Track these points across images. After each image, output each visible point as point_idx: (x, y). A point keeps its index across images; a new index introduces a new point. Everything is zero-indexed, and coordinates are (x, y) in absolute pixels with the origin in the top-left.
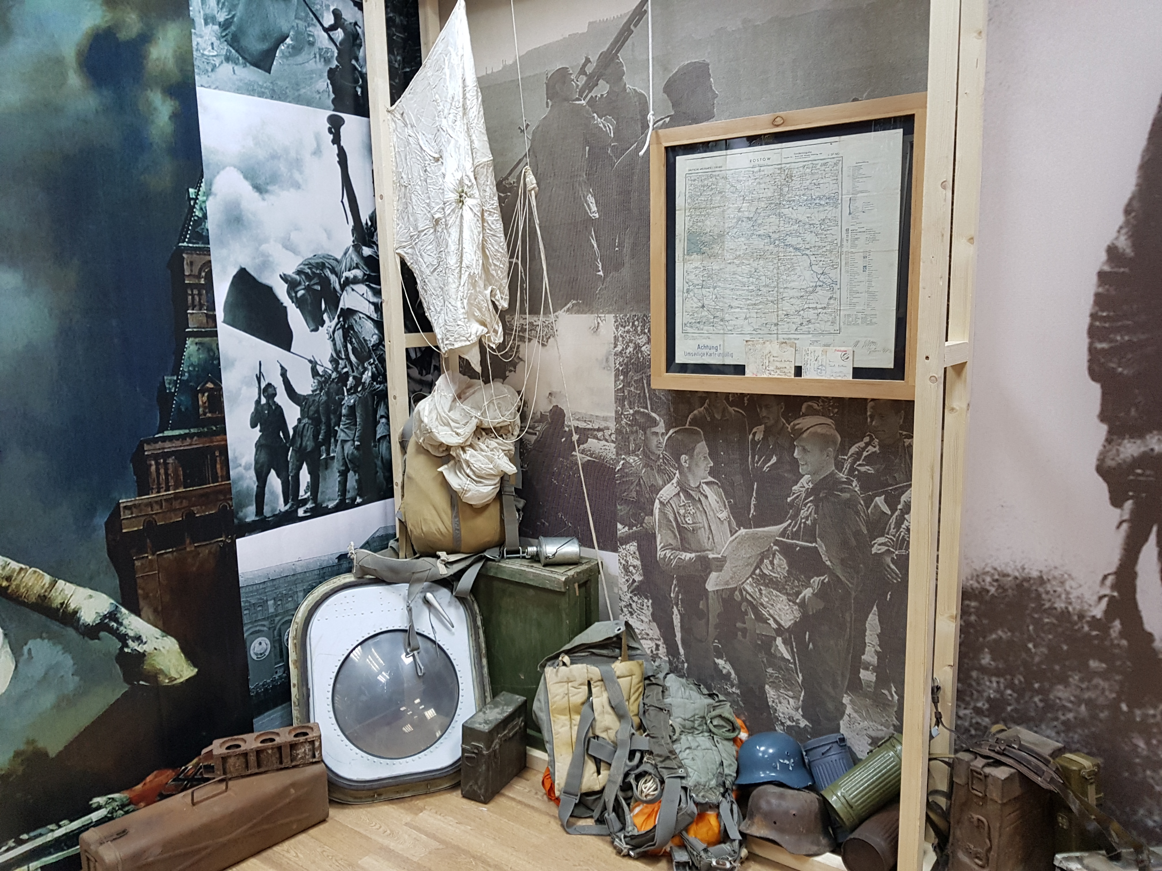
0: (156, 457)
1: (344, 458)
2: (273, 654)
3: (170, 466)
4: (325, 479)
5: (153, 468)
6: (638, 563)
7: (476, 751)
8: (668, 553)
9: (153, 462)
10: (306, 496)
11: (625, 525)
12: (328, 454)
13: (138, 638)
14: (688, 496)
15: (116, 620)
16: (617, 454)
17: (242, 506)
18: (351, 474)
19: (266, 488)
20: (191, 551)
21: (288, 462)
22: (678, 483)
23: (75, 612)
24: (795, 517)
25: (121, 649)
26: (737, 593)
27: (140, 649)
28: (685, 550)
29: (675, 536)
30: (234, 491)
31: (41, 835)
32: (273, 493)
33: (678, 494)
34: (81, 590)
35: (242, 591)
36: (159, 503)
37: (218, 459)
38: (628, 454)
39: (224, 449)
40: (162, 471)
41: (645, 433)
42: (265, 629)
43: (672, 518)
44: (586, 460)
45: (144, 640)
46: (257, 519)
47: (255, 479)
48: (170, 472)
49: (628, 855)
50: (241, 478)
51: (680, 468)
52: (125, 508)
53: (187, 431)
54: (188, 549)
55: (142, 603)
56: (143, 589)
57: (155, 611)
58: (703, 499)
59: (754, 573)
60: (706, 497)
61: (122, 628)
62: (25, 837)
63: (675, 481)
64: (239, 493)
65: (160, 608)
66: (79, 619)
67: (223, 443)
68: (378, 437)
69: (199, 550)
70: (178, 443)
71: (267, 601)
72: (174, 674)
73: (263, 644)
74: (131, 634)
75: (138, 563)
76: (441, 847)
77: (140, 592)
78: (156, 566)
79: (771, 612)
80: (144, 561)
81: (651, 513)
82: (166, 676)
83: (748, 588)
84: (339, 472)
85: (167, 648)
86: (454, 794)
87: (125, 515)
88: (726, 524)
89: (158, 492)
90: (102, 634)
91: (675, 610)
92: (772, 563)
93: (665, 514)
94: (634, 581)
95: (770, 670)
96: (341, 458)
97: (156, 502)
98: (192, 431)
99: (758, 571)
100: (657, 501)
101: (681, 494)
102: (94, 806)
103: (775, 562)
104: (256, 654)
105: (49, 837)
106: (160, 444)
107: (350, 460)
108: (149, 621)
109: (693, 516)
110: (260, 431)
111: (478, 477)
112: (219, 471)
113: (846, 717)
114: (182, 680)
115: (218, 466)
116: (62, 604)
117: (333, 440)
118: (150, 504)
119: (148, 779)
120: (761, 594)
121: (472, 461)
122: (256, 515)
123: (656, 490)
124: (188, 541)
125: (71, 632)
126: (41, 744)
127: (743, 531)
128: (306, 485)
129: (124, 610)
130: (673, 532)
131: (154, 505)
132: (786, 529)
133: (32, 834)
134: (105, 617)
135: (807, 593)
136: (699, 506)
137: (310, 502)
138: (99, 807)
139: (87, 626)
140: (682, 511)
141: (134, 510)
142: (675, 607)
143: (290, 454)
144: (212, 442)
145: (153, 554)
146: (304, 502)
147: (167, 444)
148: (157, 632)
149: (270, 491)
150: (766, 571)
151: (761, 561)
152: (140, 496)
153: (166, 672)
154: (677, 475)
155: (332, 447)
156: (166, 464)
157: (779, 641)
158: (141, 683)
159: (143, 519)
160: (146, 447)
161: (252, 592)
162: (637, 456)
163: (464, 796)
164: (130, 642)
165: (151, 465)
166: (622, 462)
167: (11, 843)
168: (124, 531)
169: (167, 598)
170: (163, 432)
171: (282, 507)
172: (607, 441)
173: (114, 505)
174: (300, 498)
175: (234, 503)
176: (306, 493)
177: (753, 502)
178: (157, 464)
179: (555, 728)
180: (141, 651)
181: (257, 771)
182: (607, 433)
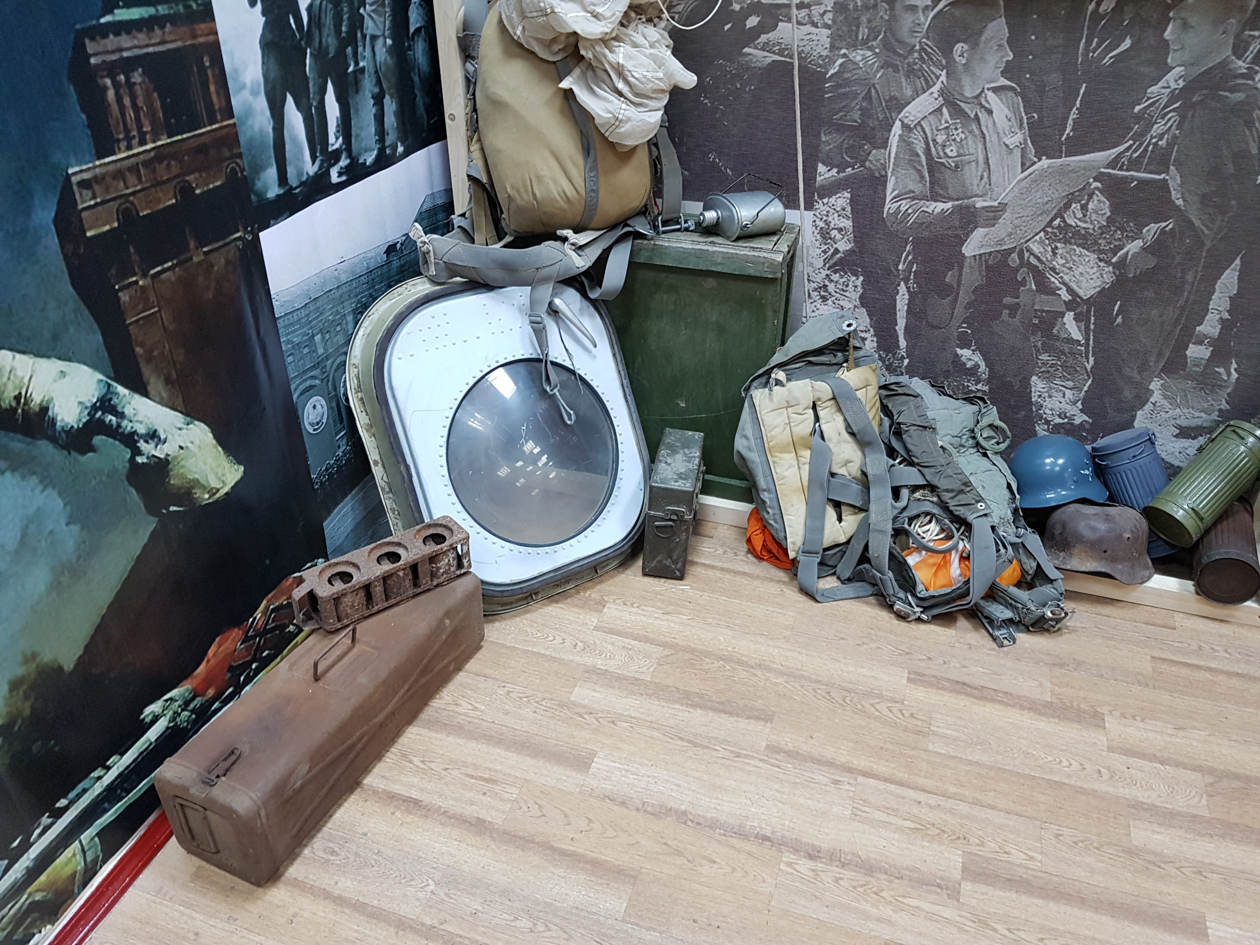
0: (112, 69)
1: (376, 72)
2: (331, 422)
3: (138, 90)
4: (357, 111)
5: (111, 94)
6: (848, 224)
7: (675, 518)
8: (904, 205)
9: (108, 82)
10: (337, 146)
11: (830, 164)
12: (357, 64)
13: (153, 436)
14: (957, 112)
15: (113, 410)
16: (833, 47)
17: (258, 169)
18: (387, 100)
19: (285, 132)
20: (200, 263)
21: (306, 79)
22: (942, 92)
23: (44, 409)
24: (1139, 137)
25: (132, 460)
26: (1015, 255)
27: (160, 452)
28: (935, 197)
29: (922, 177)
30: (242, 139)
31: (85, 791)
32: (295, 141)
33: (939, 110)
34: (43, 363)
35: (280, 324)
36: (134, 169)
37: (209, 72)
38: (854, 46)
39: (215, 50)
40: (127, 101)
41: (892, 8)
42: (317, 382)
43: (920, 149)
44: (769, 60)
45: (163, 437)
46: (282, 192)
47: (268, 113)
48: (140, 102)
49: (919, 619)
50: (249, 112)
51: (950, 67)
52: (81, 184)
53: (151, 11)
54: (195, 259)
55: (146, 370)
56: (141, 345)
57: (168, 381)
58: (983, 116)
59: (1049, 224)
60: (990, 112)
61: (125, 423)
62: (63, 802)
63: (935, 89)
64: (251, 140)
65: (174, 376)
66: (53, 421)
67: (211, 38)
68: (412, 30)
69: (212, 257)
70: (141, 38)
71: (313, 336)
72: (214, 483)
73: (319, 407)
74: (142, 430)
75: (124, 297)
76: (667, 652)
77: (139, 350)
78: (153, 299)
79: (1066, 278)
80: (132, 290)
81: (885, 144)
82: (204, 487)
83: (1036, 248)
84: (373, 97)
85: (197, 442)
86: (628, 572)
87: (85, 201)
88: (1018, 153)
89: (129, 147)
90: (98, 440)
91: (902, 288)
92: (1084, 208)
93: (909, 144)
94: (837, 251)
95: (1044, 357)
96: (372, 70)
97: (130, 169)
98: (162, 10)
99: (1056, 222)
100: (898, 124)
101: (945, 110)
102: (148, 720)
103: (1091, 206)
104: (312, 425)
105: (98, 788)
106: (111, 41)
107: (383, 75)
108: (162, 403)
109: (960, 144)
110: (264, 13)
111: (637, 95)
112: (214, 98)
113: (1148, 407)
114: (226, 489)
115: (212, 88)
116: (18, 398)
117: (359, 35)
118: (119, 175)
119: (211, 652)
120: (1054, 254)
121: (629, 65)
122: (280, 185)
123: (898, 104)
124: (192, 244)
125: (45, 447)
126: (47, 657)
127: (1045, 162)
128: (335, 124)
129: (121, 390)
130: (919, 172)
131: (128, 174)
132: (1120, 156)
133: (72, 795)
134: (94, 408)
135: (1133, 247)
136: (974, 127)
137: (343, 156)
138: (156, 719)
139: (69, 432)
140: (941, 138)
141: (96, 187)
142: (902, 283)
143: (308, 61)
144: (194, 36)
145: (144, 275)
146: (335, 156)
147: (125, 41)
148: (177, 418)
149: (291, 137)
150: (1071, 221)
151: (1067, 206)
152: (99, 158)
153: (202, 481)
154: (943, 78)
155: (360, 49)
156: (130, 85)
157: (1069, 318)
158: (172, 508)
159: (114, 205)
160: (90, 47)
161: (292, 324)
162: (871, 49)
163: (646, 574)
164: (142, 445)
165: (105, 88)
166: (840, 61)
167: (45, 820)
168: (89, 234)
169: (180, 355)
170: (111, 12)
171: (311, 169)
172: (815, 25)
173: (61, 179)
174: (330, 149)
175: (245, 162)
176: (337, 138)
177: (1074, 114)
178: (117, 85)
179: (779, 471)
180: (162, 456)
181: (386, 605)
182: (816, 10)
